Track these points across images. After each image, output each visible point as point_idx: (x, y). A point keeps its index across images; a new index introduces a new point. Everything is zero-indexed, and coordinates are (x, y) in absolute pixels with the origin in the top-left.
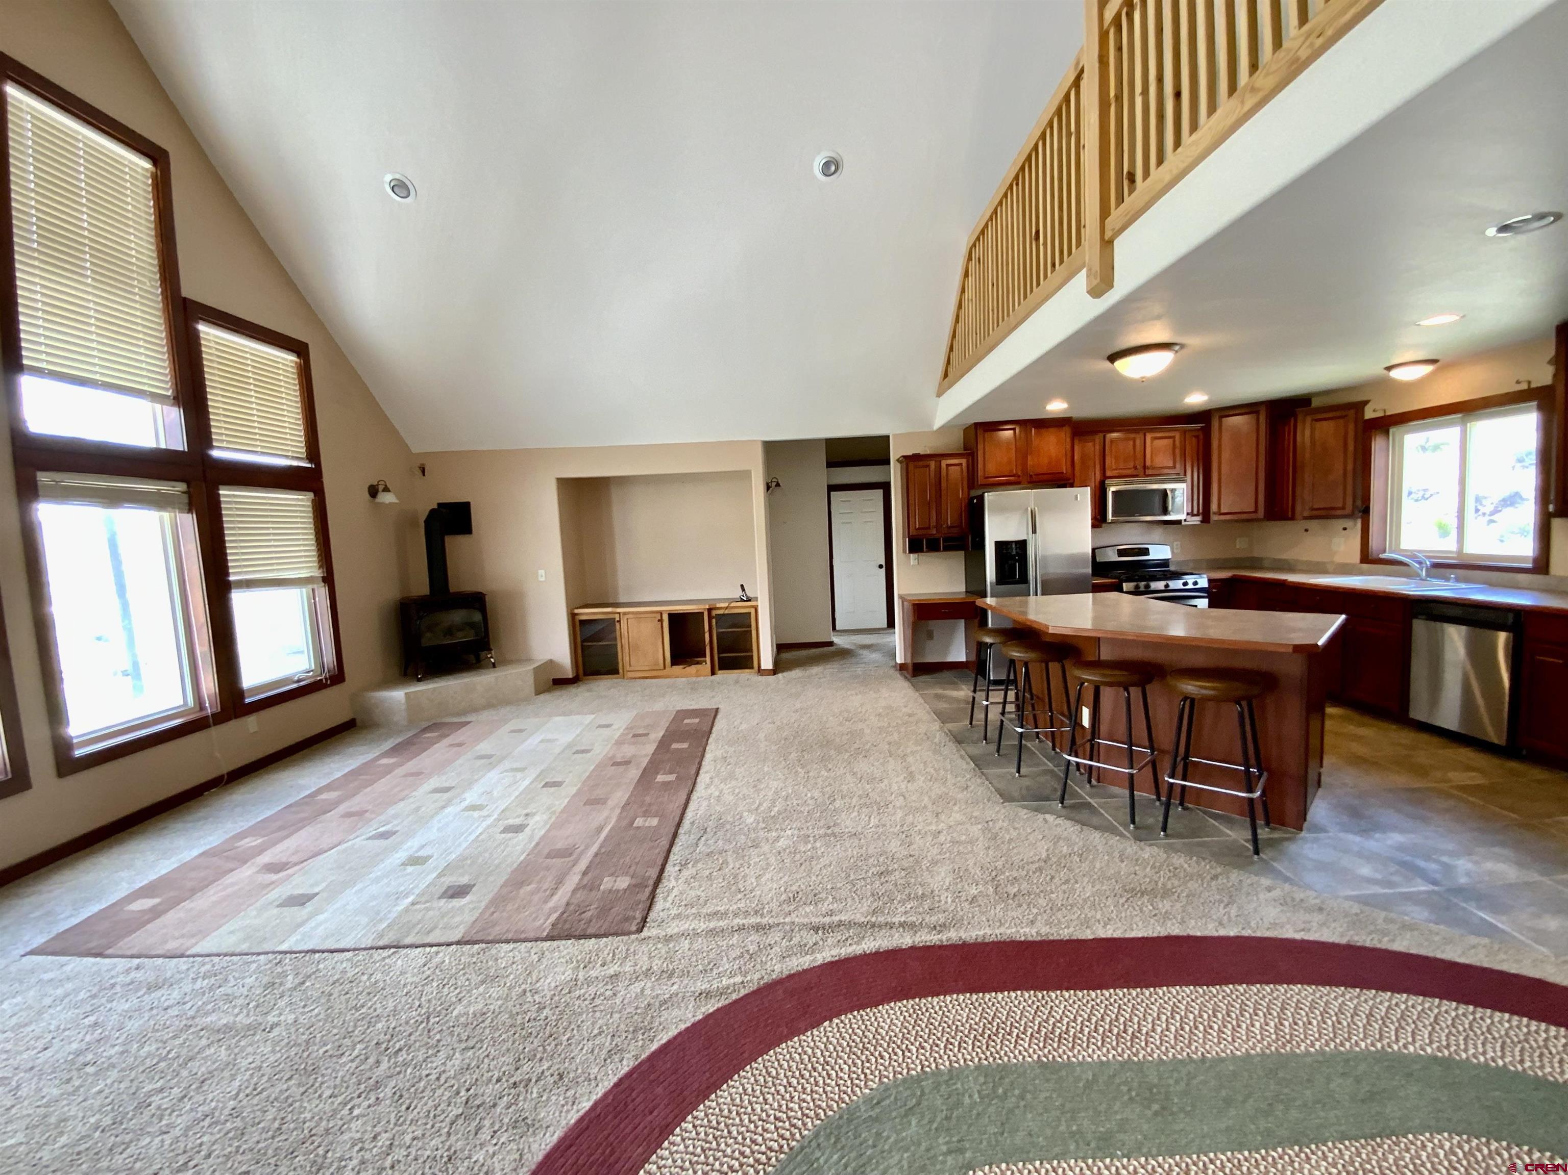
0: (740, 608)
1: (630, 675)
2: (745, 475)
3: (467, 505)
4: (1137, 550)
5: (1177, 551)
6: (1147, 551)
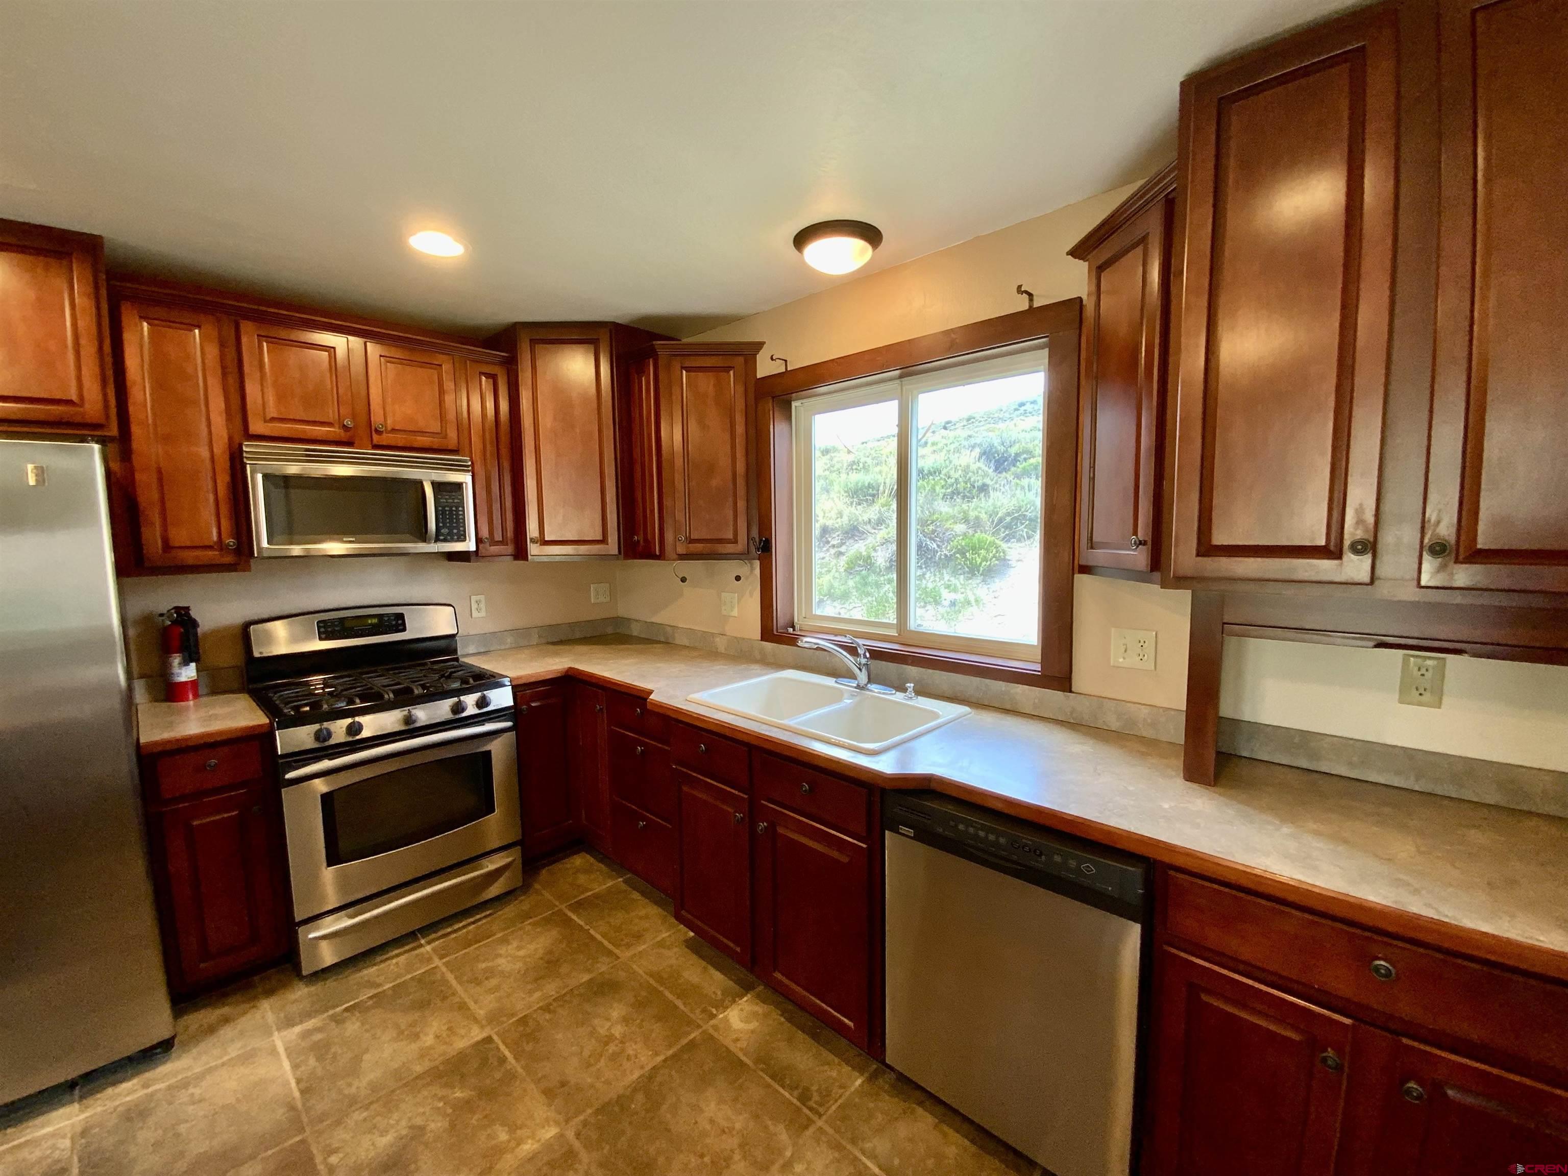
4: (375, 621)
5: (480, 615)
6: (400, 622)
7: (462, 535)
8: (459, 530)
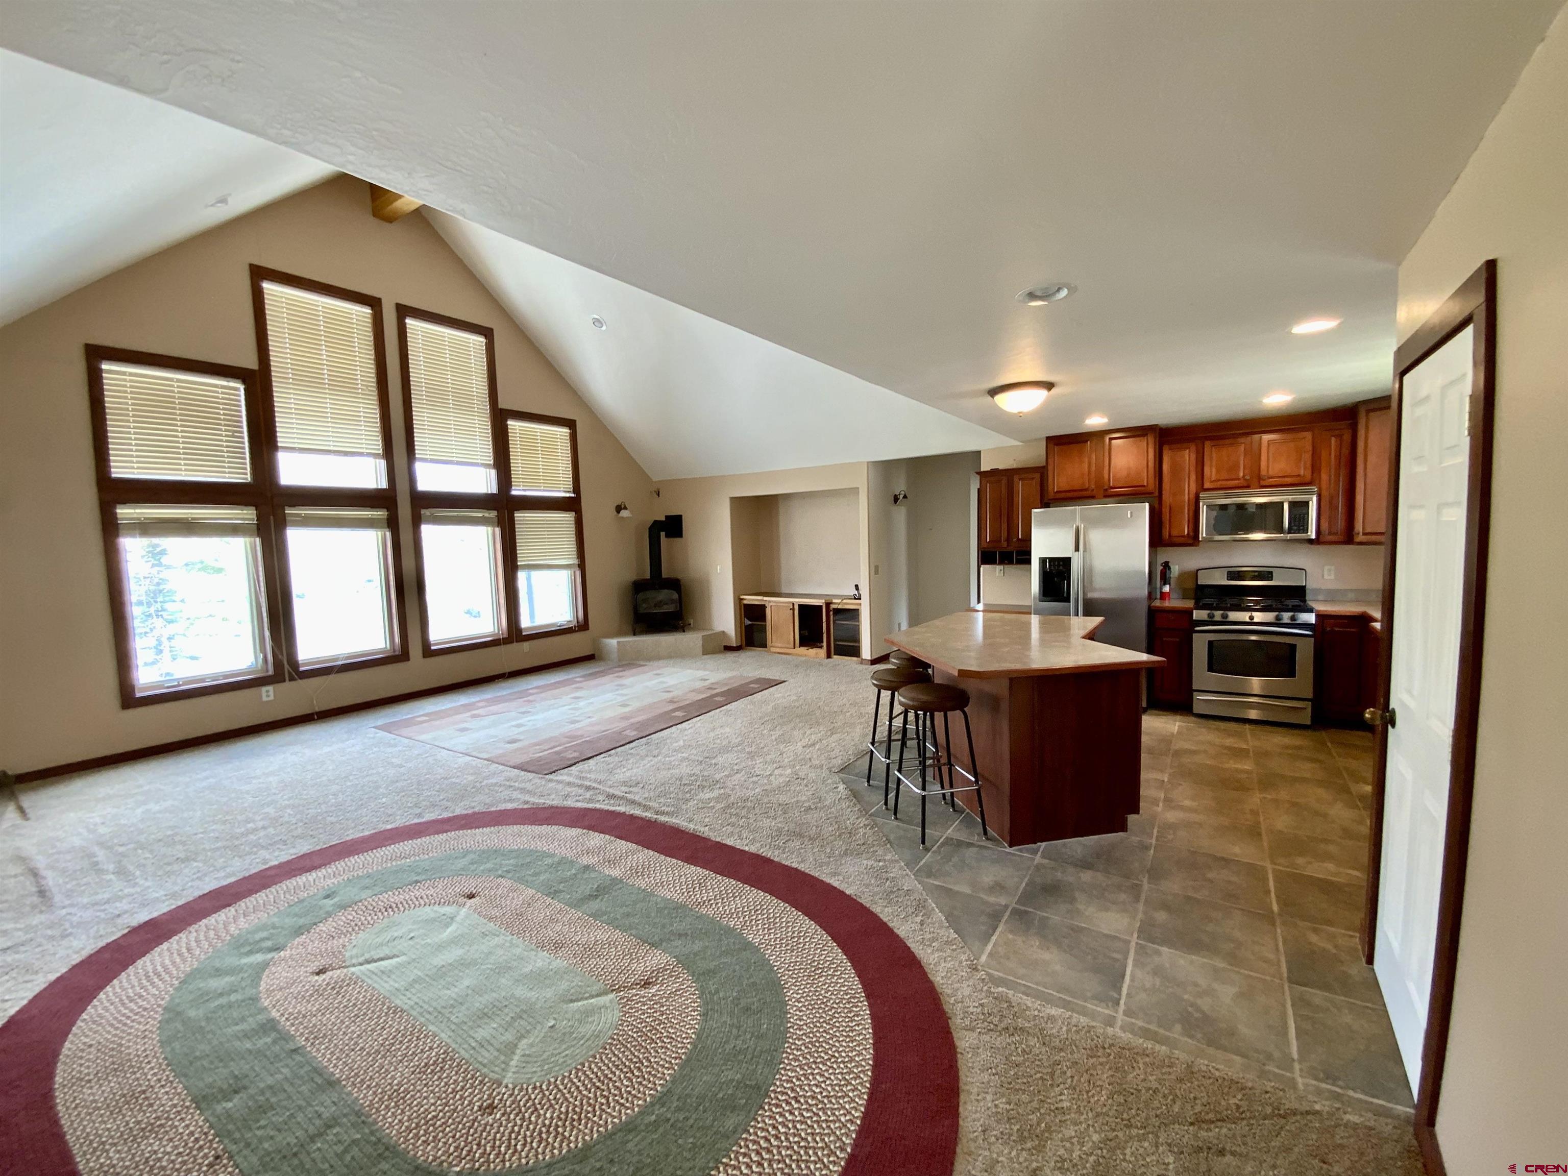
0: (850, 605)
1: (773, 650)
2: (855, 491)
3: (680, 516)
4: (1256, 574)
5: (1330, 578)
6: (1270, 576)
7: (1306, 530)
8: (1305, 527)
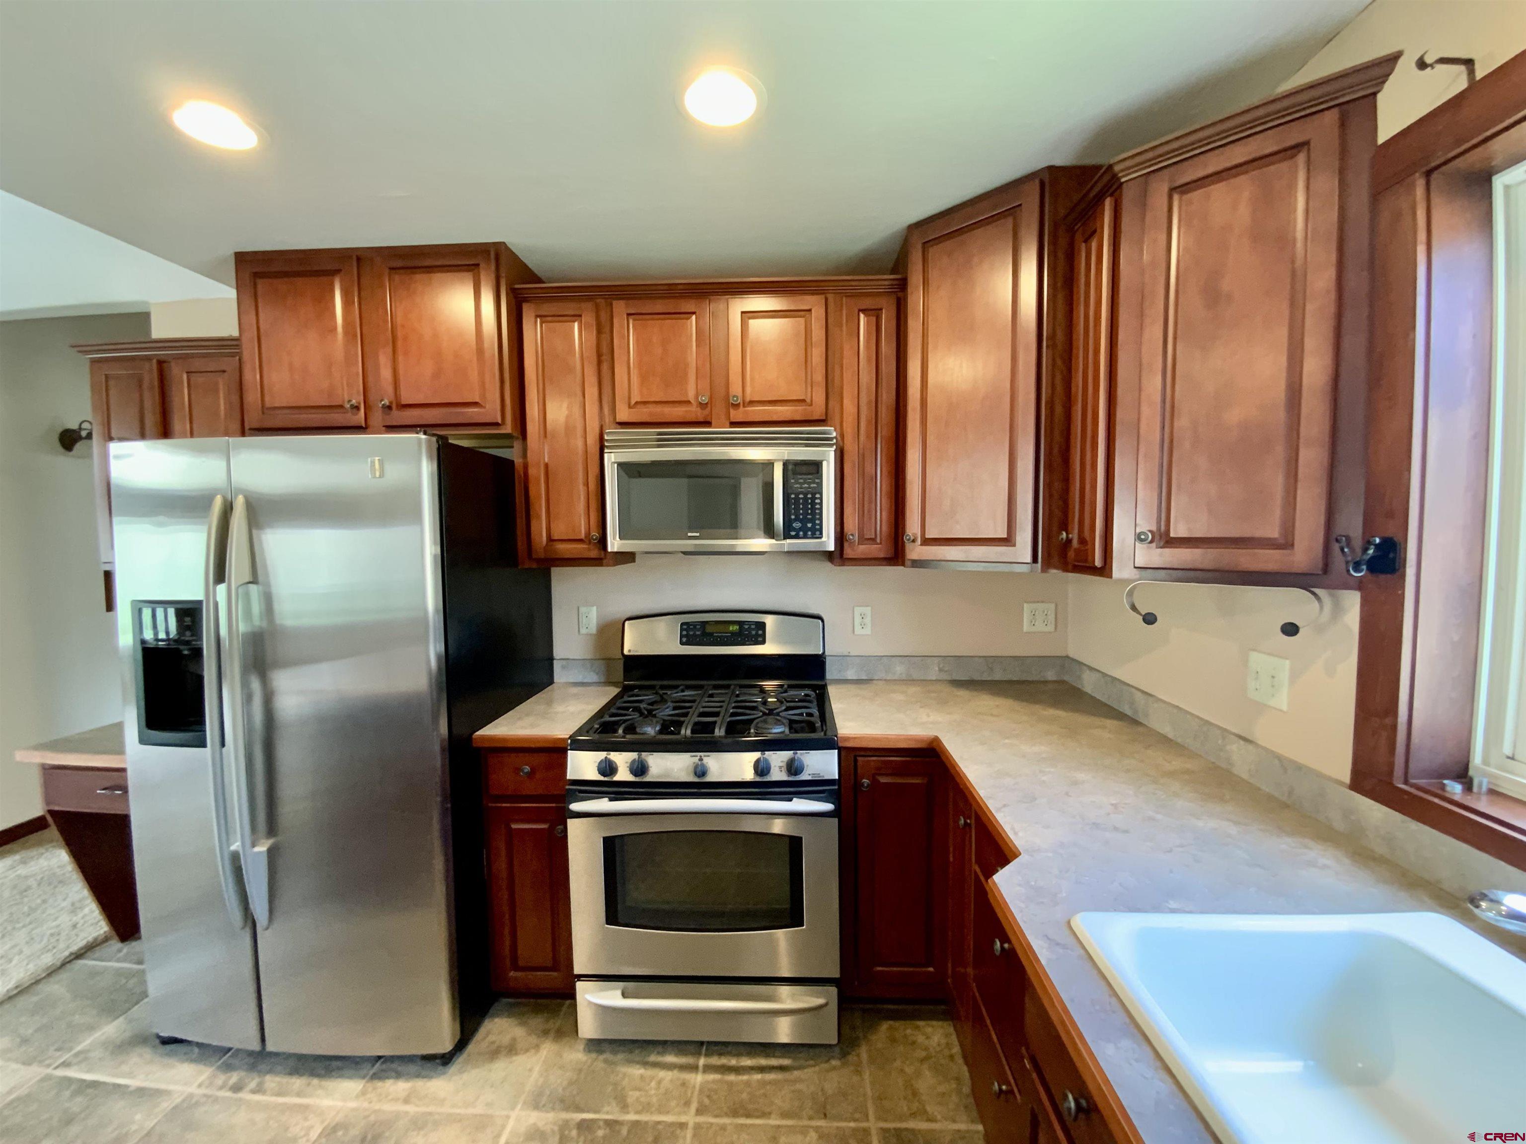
4: (735, 628)
5: (864, 632)
6: (760, 632)
7: (818, 530)
8: (814, 524)
